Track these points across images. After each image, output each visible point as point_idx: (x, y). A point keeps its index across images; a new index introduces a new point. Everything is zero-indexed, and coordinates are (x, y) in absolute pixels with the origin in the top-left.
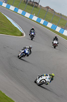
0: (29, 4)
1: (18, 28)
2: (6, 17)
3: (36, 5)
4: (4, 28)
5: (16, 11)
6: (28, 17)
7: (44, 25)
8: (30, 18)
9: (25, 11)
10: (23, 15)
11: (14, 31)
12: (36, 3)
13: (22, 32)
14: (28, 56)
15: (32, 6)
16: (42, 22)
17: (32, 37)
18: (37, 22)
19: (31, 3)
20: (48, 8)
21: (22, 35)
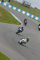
0: (24, 6)
1: (18, 20)
2: (11, 13)
3: (29, 6)
4: (10, 20)
5: (17, 10)
6: (24, 14)
7: (34, 18)
8: (25, 14)
9: (22, 10)
10: (21, 12)
11: (16, 22)
12: (29, 5)
13: (21, 22)
14: (21, 32)
15: (27, 7)
16: (32, 16)
17: (26, 24)
18: (30, 17)
19: (26, 5)
20: (36, 8)
21: (20, 24)
